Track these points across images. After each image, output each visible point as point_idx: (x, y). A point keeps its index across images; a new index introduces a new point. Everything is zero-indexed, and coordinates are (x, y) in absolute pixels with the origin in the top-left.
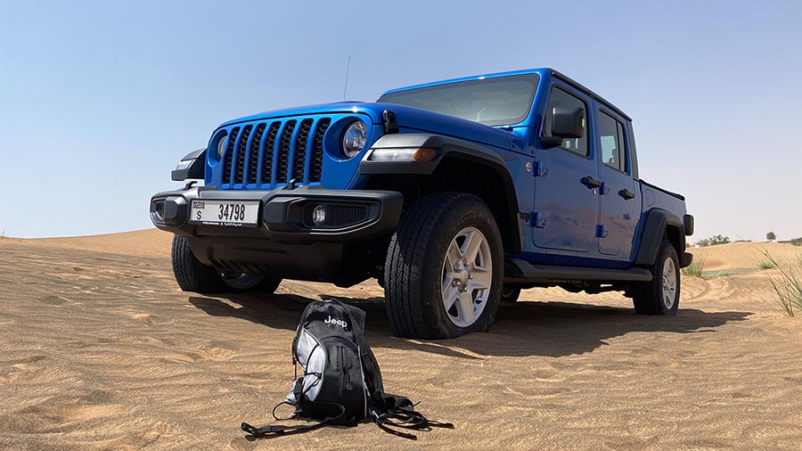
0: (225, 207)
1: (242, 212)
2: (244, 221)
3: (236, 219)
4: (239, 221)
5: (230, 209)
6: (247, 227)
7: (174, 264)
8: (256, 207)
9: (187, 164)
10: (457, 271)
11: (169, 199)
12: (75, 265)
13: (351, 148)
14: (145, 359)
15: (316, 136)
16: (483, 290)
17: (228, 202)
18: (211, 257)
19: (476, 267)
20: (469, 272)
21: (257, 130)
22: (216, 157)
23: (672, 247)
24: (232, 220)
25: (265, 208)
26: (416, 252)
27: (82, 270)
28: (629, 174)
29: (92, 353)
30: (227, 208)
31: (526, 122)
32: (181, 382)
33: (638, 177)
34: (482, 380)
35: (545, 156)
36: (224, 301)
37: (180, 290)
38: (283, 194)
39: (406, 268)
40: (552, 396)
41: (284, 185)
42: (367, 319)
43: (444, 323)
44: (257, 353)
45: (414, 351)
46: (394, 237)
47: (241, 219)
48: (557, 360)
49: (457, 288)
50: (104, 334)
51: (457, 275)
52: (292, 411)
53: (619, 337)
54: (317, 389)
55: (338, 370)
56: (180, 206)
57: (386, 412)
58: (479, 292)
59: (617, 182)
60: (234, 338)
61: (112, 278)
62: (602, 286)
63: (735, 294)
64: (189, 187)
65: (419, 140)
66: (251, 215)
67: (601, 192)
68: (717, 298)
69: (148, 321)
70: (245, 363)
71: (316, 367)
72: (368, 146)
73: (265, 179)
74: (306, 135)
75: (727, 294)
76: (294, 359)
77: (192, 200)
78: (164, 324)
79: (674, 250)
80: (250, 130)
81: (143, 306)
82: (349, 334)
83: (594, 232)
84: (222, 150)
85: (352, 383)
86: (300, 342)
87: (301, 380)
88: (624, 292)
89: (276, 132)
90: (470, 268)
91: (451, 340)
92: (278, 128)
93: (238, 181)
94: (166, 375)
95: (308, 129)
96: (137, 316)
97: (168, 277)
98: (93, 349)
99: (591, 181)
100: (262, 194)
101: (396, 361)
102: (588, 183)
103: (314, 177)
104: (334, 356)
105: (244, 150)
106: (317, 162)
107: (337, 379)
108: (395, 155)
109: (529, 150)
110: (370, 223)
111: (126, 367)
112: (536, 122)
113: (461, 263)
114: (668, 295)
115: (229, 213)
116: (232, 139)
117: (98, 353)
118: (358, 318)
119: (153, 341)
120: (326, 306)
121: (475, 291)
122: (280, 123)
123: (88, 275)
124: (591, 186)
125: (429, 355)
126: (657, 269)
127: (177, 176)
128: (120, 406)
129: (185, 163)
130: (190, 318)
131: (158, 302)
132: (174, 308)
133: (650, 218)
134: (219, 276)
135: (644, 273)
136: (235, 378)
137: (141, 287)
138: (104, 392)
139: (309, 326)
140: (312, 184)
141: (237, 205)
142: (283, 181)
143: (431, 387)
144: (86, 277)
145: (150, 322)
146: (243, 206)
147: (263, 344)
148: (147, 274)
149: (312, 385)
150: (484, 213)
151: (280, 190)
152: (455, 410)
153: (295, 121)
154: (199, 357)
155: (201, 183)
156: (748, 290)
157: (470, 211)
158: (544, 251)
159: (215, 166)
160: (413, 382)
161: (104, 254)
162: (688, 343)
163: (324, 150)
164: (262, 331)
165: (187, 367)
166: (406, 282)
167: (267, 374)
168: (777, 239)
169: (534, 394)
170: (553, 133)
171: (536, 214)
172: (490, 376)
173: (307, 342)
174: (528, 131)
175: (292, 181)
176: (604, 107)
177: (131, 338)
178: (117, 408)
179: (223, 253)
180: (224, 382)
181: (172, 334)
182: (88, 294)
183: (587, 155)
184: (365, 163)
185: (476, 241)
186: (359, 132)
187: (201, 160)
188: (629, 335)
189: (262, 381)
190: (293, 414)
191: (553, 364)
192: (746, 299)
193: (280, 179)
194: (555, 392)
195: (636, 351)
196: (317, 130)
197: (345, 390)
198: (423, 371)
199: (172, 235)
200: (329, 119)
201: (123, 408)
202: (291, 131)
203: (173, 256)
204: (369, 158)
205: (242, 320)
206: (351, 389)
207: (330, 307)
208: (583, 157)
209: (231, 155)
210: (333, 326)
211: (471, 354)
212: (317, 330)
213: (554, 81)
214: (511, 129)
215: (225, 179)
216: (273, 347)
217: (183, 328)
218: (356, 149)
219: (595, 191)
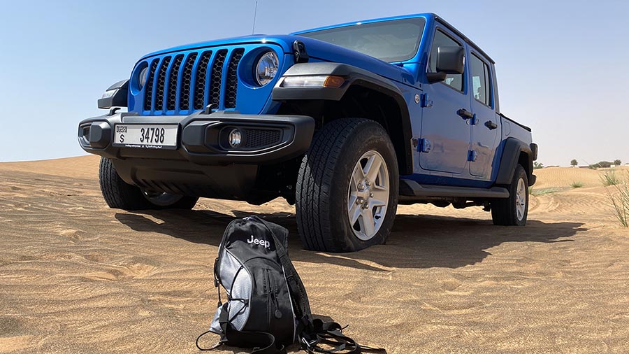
0: (146, 130)
1: (162, 135)
2: (163, 144)
3: (157, 142)
4: (159, 143)
5: (151, 132)
6: (166, 150)
7: (101, 184)
8: (175, 131)
9: (112, 93)
10: (361, 190)
11: (94, 124)
12: (14, 184)
13: (263, 77)
14: (65, 278)
15: (231, 65)
16: (381, 206)
17: (149, 126)
18: (134, 178)
19: (376, 187)
20: (370, 191)
21: (175, 61)
22: (138, 87)
23: (523, 170)
24: (152, 143)
25: (183, 132)
26: (325, 172)
27: (20, 189)
28: (493, 108)
29: (11, 272)
30: (148, 131)
31: (414, 60)
32: (100, 304)
33: (499, 111)
34: (398, 295)
35: (430, 89)
36: (147, 217)
37: (108, 206)
38: (200, 118)
39: (317, 187)
40: (468, 311)
41: (201, 111)
42: (290, 238)
43: (350, 237)
44: (178, 269)
45: (326, 265)
46: (305, 159)
47: (161, 142)
48: (456, 271)
49: (360, 205)
50: (27, 251)
51: (360, 194)
52: (216, 340)
53: (496, 247)
54: (244, 318)
55: (265, 296)
56: (105, 131)
57: (315, 339)
58: (378, 209)
59: (484, 115)
60: (156, 252)
61: (46, 196)
62: (468, 202)
63: (560, 207)
64: (113, 113)
65: (329, 68)
66: (170, 138)
67: (473, 123)
68: (547, 211)
69: (74, 238)
70: (165, 280)
71: (241, 293)
72: (280, 74)
73: (183, 106)
74: (221, 64)
75: (554, 208)
76: (216, 281)
77: (115, 124)
78: (89, 239)
79: (525, 172)
80: (169, 61)
81: (70, 222)
82: (272, 255)
83: (466, 157)
84: (143, 80)
85: (280, 309)
86: (222, 264)
87: (225, 306)
88: (483, 207)
89: (193, 62)
90: (371, 187)
91: (358, 253)
92: (195, 58)
93: (158, 107)
94: (85, 295)
95: (223, 59)
96: (64, 232)
97: (96, 194)
98: (14, 267)
99: (465, 113)
100: (181, 119)
101: (311, 275)
102: (463, 114)
103: (229, 103)
104: (260, 281)
105: (163, 79)
106: (232, 89)
107: (265, 305)
108: (306, 82)
109: (417, 84)
110: (284, 145)
111: (44, 287)
112: (423, 60)
113: (363, 183)
114: (520, 209)
115: (150, 136)
116: (152, 69)
117: (17, 272)
118: (280, 236)
119: (76, 258)
120: (248, 224)
121: (375, 208)
122: (196, 54)
123: (24, 193)
124: (465, 117)
125: (340, 267)
126: (512, 188)
127: (103, 104)
128: (27, 337)
129: (109, 92)
130: (115, 233)
131: (86, 218)
132: (101, 224)
133: (508, 146)
134: (143, 195)
135: (503, 191)
136: (156, 298)
137: (72, 205)
138: (13, 320)
139: (232, 246)
140: (227, 110)
141: (158, 129)
142: (199, 108)
143: (349, 303)
144: (21, 196)
145: (77, 238)
146: (163, 129)
147: (183, 259)
148: (79, 192)
149: (239, 313)
150: (384, 138)
151: (197, 114)
152: (383, 331)
153: (211, 52)
154: (122, 274)
155: (124, 110)
156: (569, 205)
157: (373, 136)
158: (428, 173)
159: (137, 95)
160: (331, 298)
161: (44, 176)
162: (557, 252)
163: (238, 78)
164: (182, 246)
165: (107, 285)
166: (317, 201)
167: (188, 292)
168: (579, 165)
169: (450, 309)
170: (437, 70)
171: (423, 140)
172: (403, 290)
173: (231, 264)
174: (417, 67)
175: (209, 106)
176: (474, 50)
177: (55, 255)
178: (24, 340)
179: (146, 174)
180: (145, 303)
181: (95, 250)
182: (20, 212)
183: (462, 90)
184: (277, 89)
185: (376, 162)
186: (269, 61)
187: (124, 90)
188: (504, 245)
189: (184, 299)
190: (218, 344)
191: (454, 275)
192: (569, 212)
193: (197, 106)
194: (469, 306)
195: (519, 261)
196: (232, 60)
197: (274, 317)
198: (340, 286)
199: (99, 158)
200: (243, 49)
201: (30, 341)
202: (207, 61)
203: (101, 177)
204: (282, 85)
205: (163, 235)
206: (280, 317)
207: (252, 226)
208: (458, 91)
209: (152, 84)
210: (256, 247)
211: (377, 266)
212: (240, 250)
213: (437, 25)
214: (402, 65)
215: (147, 107)
216: (193, 263)
217: (107, 243)
218: (268, 78)
219: (469, 121)
